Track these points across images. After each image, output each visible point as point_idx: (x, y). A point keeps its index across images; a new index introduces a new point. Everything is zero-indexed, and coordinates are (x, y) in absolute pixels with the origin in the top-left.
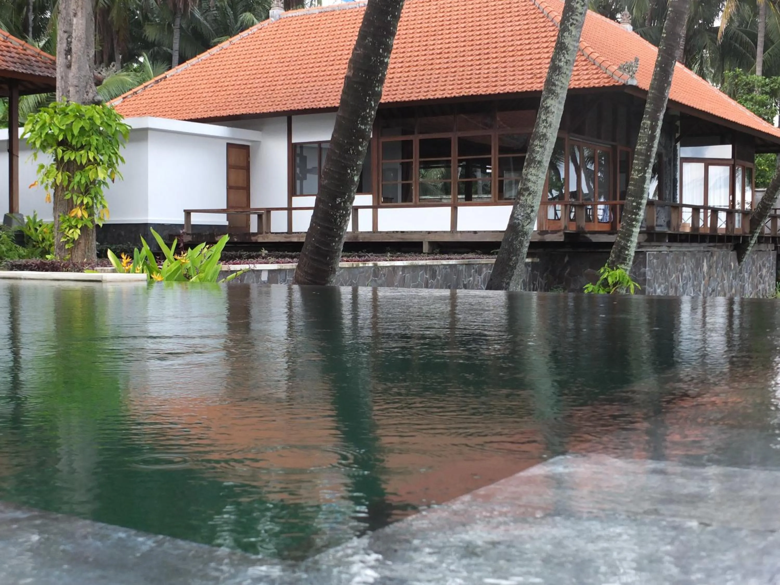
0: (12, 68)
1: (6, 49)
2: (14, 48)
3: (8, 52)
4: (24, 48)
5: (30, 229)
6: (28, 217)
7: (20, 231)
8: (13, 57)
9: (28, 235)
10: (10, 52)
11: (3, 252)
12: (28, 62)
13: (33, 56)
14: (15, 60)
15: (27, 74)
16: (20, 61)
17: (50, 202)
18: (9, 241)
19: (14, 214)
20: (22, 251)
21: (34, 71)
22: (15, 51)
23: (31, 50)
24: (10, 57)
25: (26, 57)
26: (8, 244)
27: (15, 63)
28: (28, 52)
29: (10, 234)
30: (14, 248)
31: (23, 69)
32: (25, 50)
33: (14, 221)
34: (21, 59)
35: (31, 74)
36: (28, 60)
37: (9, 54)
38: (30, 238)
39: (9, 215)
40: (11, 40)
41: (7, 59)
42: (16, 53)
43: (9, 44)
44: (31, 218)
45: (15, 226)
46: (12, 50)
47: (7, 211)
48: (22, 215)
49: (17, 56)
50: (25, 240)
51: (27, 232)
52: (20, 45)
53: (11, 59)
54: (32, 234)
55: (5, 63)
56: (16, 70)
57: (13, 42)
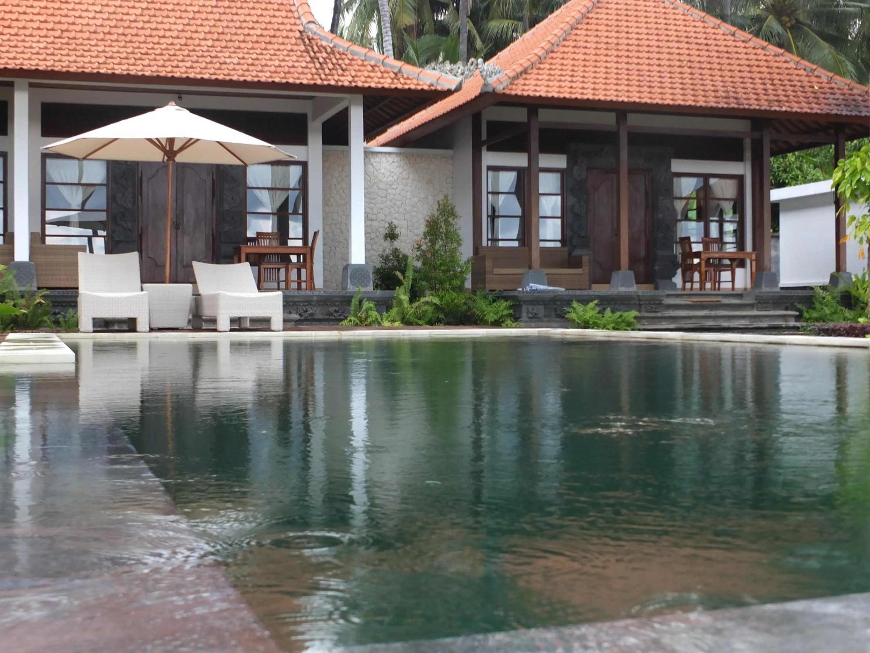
0: (834, 112)
1: (831, 91)
2: (839, 89)
3: (831, 94)
4: (851, 87)
5: (858, 289)
6: (856, 276)
7: (846, 291)
8: (837, 99)
9: (855, 296)
10: (835, 94)
11: (827, 315)
12: (854, 103)
13: (860, 95)
14: (838, 102)
15: (851, 116)
16: (844, 102)
17: (864, 258)
18: (833, 303)
19: (841, 273)
20: (848, 313)
21: (861, 112)
22: (840, 92)
23: (857, 89)
24: (834, 99)
25: (852, 97)
26: (832, 307)
27: (839, 105)
28: (855, 91)
29: (835, 295)
30: (838, 310)
31: (847, 110)
32: (851, 90)
33: (840, 280)
34: (847, 100)
35: (856, 115)
36: (854, 100)
37: (832, 96)
38: (858, 299)
39: (836, 275)
40: (836, 81)
41: (831, 101)
42: (841, 94)
43: (833, 85)
44: (860, 276)
45: (842, 286)
46: (836, 91)
47: (833, 269)
48: (850, 274)
49: (842, 97)
50: (853, 301)
51: (854, 293)
52: (846, 84)
53: (835, 102)
54: (860, 294)
55: (827, 107)
56: (839, 113)
57: (838, 82)
